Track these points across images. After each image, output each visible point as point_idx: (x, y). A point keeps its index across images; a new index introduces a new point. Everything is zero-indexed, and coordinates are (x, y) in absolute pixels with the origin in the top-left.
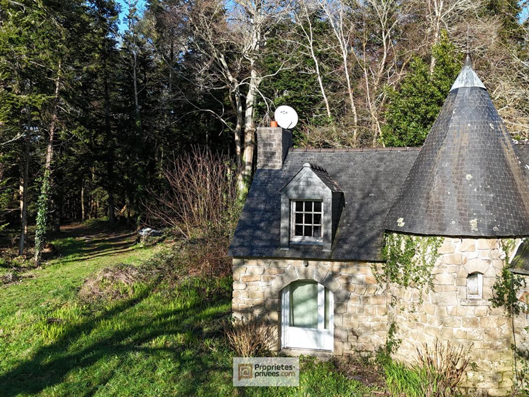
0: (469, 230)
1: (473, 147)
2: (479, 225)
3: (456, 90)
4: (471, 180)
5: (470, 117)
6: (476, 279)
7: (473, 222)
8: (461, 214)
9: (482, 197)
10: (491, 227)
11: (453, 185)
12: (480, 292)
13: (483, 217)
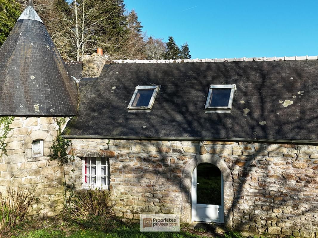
0: (33, 111)
1: (35, 58)
2: (40, 108)
3: (22, 21)
4: (35, 79)
5: (33, 39)
6: (38, 144)
7: (36, 107)
8: (27, 101)
9: (42, 91)
10: (48, 109)
11: (21, 82)
12: (42, 152)
13: (43, 103)
